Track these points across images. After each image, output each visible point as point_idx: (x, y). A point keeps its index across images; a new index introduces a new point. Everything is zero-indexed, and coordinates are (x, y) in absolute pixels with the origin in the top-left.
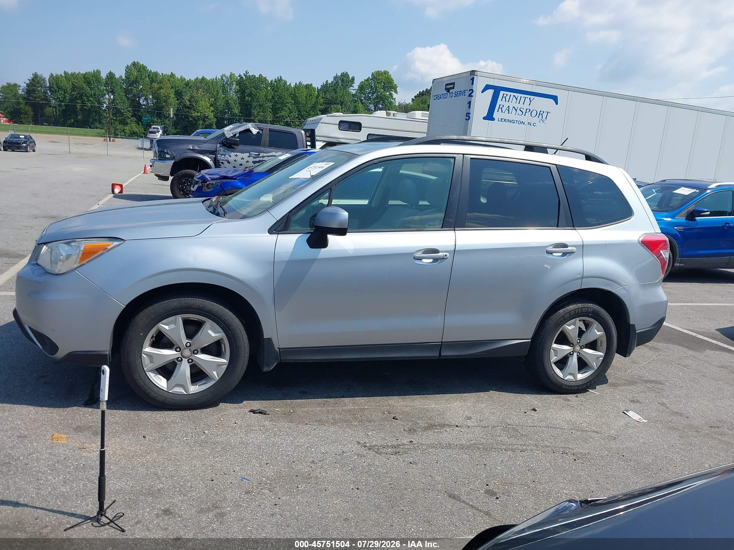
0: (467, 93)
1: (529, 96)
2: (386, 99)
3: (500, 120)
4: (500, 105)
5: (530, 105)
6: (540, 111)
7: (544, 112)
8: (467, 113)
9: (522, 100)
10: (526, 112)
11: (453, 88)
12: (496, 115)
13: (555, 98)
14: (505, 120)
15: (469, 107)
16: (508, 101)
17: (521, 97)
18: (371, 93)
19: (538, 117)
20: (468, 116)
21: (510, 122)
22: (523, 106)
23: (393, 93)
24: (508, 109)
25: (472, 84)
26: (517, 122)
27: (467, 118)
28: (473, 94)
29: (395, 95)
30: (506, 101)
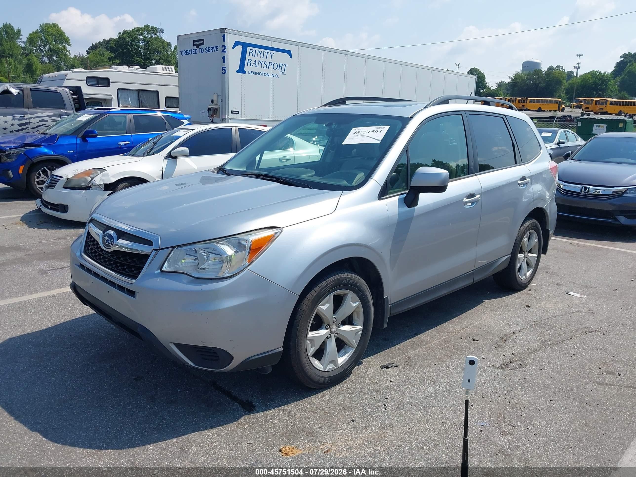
0: (220, 49)
1: (270, 51)
2: (60, 52)
3: (250, 73)
4: (248, 59)
5: (271, 59)
6: (280, 64)
7: (282, 65)
8: (223, 68)
9: (265, 54)
10: (269, 65)
11: (203, 44)
12: (246, 68)
13: (289, 52)
14: (254, 73)
15: (224, 62)
16: (255, 56)
17: (264, 52)
18: (43, 46)
19: (279, 70)
20: (224, 70)
21: (258, 75)
22: (266, 60)
23: (67, 46)
24: (255, 63)
25: (224, 41)
26: (264, 74)
27: (224, 71)
28: (226, 50)
29: (68, 48)
30: (252, 56)
